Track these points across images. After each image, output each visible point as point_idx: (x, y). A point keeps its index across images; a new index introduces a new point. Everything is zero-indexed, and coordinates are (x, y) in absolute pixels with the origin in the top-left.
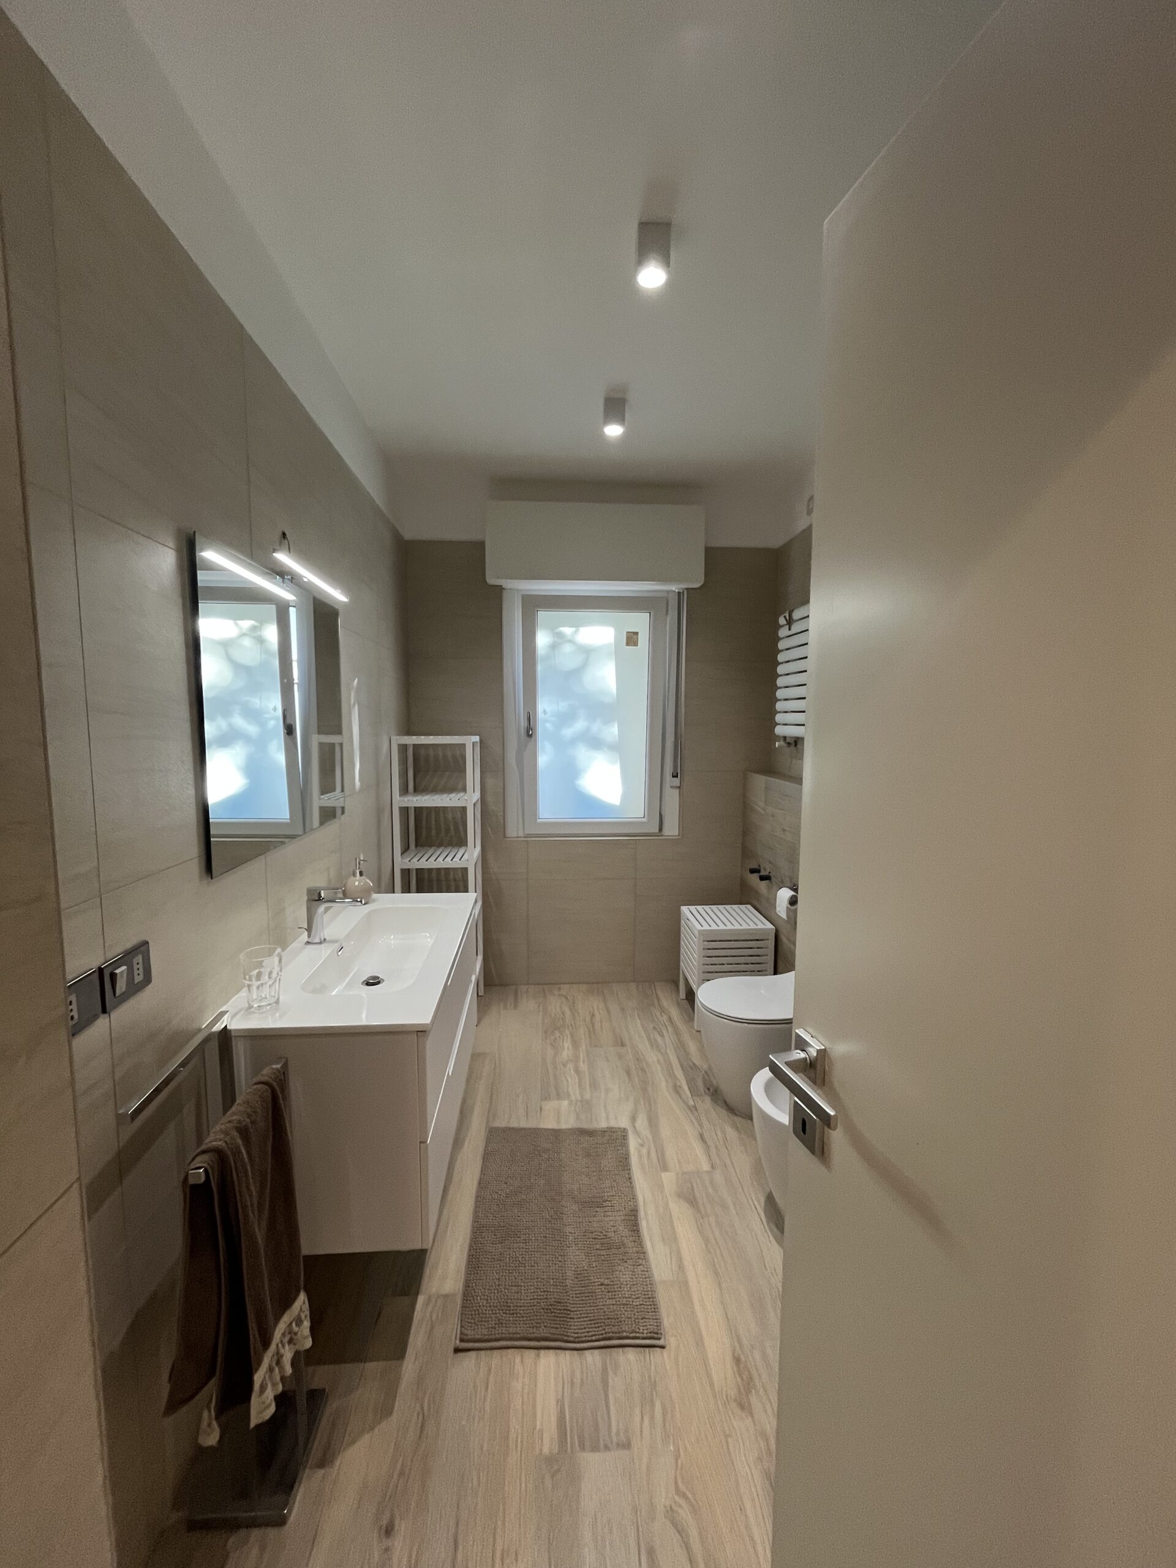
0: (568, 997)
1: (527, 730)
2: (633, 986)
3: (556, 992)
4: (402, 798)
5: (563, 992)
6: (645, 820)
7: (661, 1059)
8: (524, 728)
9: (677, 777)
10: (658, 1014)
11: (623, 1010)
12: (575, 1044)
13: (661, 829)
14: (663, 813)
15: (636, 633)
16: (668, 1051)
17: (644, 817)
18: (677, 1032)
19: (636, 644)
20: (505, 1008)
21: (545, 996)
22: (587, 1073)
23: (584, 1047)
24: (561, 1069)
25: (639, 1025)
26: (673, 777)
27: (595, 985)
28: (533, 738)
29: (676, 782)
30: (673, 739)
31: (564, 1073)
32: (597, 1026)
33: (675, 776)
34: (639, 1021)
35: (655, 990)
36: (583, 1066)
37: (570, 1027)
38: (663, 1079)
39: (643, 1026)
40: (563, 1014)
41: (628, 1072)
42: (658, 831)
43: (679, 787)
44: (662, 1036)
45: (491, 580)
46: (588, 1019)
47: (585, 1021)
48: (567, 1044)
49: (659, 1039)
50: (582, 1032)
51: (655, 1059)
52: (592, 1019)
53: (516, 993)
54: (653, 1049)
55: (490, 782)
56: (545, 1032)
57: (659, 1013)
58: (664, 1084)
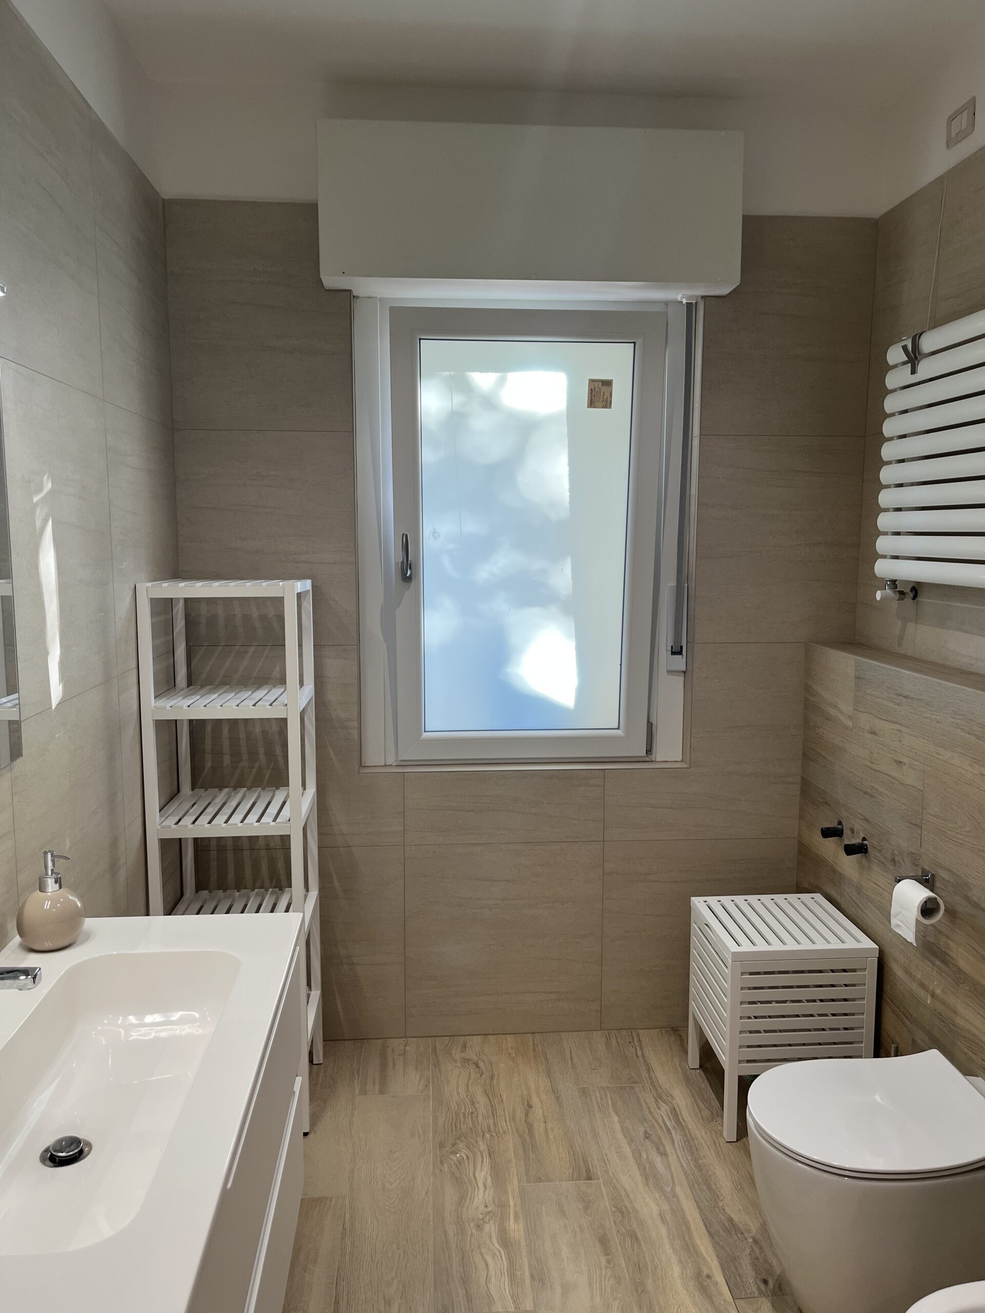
0: (481, 1065)
1: (402, 570)
2: (599, 1039)
3: (457, 1054)
4: (162, 702)
5: (471, 1054)
6: (619, 732)
7: (666, 1207)
8: (396, 563)
9: (680, 653)
10: (651, 1101)
11: (584, 1092)
12: (498, 1175)
13: (649, 751)
14: (653, 721)
15: (608, 383)
16: (678, 1189)
17: (618, 728)
18: (690, 1145)
19: (607, 404)
20: (364, 1092)
21: (437, 1065)
22: (523, 1243)
23: (516, 1182)
24: (472, 1234)
25: (617, 1127)
26: (673, 653)
27: (530, 1037)
28: (413, 583)
29: (679, 662)
30: (673, 584)
31: (479, 1246)
32: (539, 1129)
33: (677, 651)
34: (616, 1119)
35: (641, 1049)
36: (516, 1228)
37: (488, 1136)
38: (674, 1259)
39: (625, 1131)
40: (473, 1103)
41: (604, 1241)
42: (644, 754)
43: (685, 672)
44: (663, 1154)
45: (330, 280)
46: (520, 1115)
47: (514, 1120)
48: (483, 1173)
49: (658, 1161)
50: (510, 1143)
51: (655, 1209)
52: (527, 1115)
53: (383, 1056)
54: (647, 1184)
55: (333, 665)
56: (441, 1145)
57: (653, 1100)
58: (676, 1270)
